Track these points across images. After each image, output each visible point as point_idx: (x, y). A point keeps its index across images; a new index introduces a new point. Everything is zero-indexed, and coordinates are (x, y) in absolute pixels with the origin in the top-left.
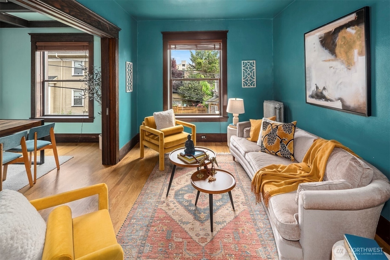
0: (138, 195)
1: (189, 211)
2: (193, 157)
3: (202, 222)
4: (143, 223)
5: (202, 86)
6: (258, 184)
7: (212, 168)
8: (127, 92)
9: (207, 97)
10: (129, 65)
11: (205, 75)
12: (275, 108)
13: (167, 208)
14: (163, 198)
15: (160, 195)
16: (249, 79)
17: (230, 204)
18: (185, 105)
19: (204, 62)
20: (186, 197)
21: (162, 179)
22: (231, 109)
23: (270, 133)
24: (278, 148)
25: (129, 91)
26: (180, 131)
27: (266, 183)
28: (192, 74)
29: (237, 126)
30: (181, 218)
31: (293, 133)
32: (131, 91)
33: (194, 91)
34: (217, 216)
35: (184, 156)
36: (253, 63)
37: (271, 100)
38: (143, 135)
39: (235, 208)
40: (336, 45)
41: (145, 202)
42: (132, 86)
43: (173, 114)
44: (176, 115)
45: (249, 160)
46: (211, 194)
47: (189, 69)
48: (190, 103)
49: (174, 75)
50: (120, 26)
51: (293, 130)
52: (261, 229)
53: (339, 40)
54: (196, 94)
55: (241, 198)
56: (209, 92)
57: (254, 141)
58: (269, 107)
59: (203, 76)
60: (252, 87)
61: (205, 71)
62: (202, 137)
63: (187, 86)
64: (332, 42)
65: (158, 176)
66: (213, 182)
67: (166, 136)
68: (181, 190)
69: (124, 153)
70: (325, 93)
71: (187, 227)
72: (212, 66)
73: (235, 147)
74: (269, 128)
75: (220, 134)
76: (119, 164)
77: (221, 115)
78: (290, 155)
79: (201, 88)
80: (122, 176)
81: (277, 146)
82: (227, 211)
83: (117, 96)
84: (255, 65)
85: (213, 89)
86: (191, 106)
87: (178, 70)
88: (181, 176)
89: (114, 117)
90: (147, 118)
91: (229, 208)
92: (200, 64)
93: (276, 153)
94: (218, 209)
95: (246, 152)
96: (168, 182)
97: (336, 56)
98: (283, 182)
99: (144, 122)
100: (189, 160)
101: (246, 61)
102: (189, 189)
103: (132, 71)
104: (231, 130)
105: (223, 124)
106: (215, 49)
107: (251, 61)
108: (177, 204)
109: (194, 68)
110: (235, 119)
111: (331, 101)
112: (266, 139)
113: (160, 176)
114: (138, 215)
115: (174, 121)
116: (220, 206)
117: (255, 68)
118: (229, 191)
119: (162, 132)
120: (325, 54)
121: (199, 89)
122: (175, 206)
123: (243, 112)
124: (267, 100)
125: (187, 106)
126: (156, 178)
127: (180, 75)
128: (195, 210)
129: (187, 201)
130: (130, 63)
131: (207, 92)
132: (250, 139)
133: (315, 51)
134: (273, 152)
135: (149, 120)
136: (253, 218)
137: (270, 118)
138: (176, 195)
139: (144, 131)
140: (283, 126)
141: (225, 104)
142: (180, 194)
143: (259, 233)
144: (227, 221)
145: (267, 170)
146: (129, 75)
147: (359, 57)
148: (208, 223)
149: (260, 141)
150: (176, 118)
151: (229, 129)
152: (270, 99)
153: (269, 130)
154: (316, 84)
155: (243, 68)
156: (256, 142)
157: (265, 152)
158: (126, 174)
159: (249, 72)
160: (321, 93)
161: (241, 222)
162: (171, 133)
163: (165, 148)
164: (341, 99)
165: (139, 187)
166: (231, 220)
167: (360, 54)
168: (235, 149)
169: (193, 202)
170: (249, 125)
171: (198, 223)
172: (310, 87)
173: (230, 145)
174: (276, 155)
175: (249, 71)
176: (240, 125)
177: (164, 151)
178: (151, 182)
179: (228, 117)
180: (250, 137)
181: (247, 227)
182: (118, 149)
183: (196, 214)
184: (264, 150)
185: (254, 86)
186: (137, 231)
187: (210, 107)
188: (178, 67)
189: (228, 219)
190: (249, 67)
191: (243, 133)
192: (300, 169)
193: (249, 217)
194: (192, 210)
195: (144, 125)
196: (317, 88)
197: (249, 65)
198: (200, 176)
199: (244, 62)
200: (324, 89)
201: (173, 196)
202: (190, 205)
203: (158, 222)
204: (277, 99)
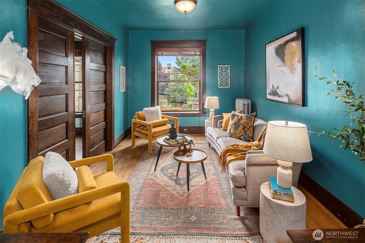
0: (132, 170)
1: (172, 180)
2: (176, 140)
3: (181, 186)
4: (138, 187)
5: (186, 87)
6: (223, 157)
7: (190, 148)
8: (121, 91)
9: (191, 98)
10: (123, 69)
11: (190, 78)
12: (244, 104)
13: (155, 178)
14: (152, 172)
15: (150, 170)
16: (224, 81)
17: (203, 175)
18: (170, 106)
19: (188, 65)
20: (170, 171)
21: (151, 160)
22: (208, 105)
23: (236, 122)
24: (241, 133)
25: (122, 91)
26: (165, 123)
27: (228, 155)
28: (177, 76)
29: (213, 119)
30: (166, 183)
31: (253, 121)
32: (124, 91)
33: (179, 93)
34: (192, 182)
35: (168, 140)
36: (228, 67)
37: (242, 98)
38: (135, 127)
39: (207, 177)
40: (285, 54)
41: (137, 175)
42: (125, 87)
43: (160, 110)
44: (162, 111)
45: (219, 143)
46: (188, 164)
47: (175, 72)
48: (175, 104)
49: (160, 77)
50: (115, 37)
51: (253, 119)
52: (224, 189)
53: (287, 51)
54: (181, 95)
55: (212, 171)
56: (193, 93)
57: (225, 130)
58: (240, 103)
59: (187, 78)
60: (227, 87)
61: (190, 74)
62: (184, 130)
63: (172, 88)
64: (282, 52)
65: (147, 158)
66: (190, 157)
67: (154, 127)
68: (166, 166)
69: (118, 142)
70: (278, 91)
71: (170, 189)
72: (196, 69)
73: (210, 135)
74: (236, 119)
75: (200, 127)
76: (114, 150)
77: (200, 111)
78: (250, 138)
79: (186, 90)
80: (118, 158)
81: (241, 132)
82: (201, 179)
83: (113, 95)
84: (229, 69)
85: (196, 91)
86: (176, 106)
87: (164, 72)
88: (166, 158)
89: (111, 112)
90: (138, 113)
91: (202, 177)
92: (184, 67)
93: (240, 137)
94: (194, 178)
95: (217, 138)
96: (155, 162)
97: (285, 63)
98: (239, 154)
99: (135, 116)
100: (173, 142)
101: (222, 66)
102: (172, 166)
103: (125, 74)
104: (208, 122)
105: (202, 118)
106: (195, 56)
107: (226, 66)
108: (162, 175)
109: (179, 70)
110: (211, 113)
111: (282, 96)
112: (233, 127)
113: (149, 158)
114: (133, 182)
115: (160, 115)
116: (196, 176)
117: (229, 71)
118: (202, 162)
119: (150, 123)
120: (278, 61)
121: (183, 90)
122: (161, 177)
123: (218, 107)
124: (238, 98)
125: (172, 106)
126: (145, 159)
127: (166, 77)
128: (176, 179)
129: (171, 174)
130: (123, 67)
131: (191, 93)
132: (222, 129)
133: (272, 58)
134: (238, 137)
135: (140, 115)
136: (220, 183)
137: (238, 111)
138: (162, 170)
139: (135, 124)
140: (246, 117)
141: (203, 102)
142: (165, 170)
143: (222, 191)
144: (200, 185)
145: (230, 147)
146: (123, 77)
147: (298, 64)
148: (186, 186)
149: (229, 130)
150: (162, 114)
151: (206, 122)
152: (240, 97)
153: (236, 120)
154: (272, 84)
155: (219, 71)
156: (227, 131)
157: (232, 137)
158: (121, 157)
159: (224, 75)
160: (276, 91)
161: (210, 185)
162: (158, 125)
163: (153, 137)
164: (287, 95)
165: (132, 166)
166: (203, 184)
167: (299, 62)
168: (210, 137)
169: (175, 174)
170: (222, 118)
171: (178, 186)
172: (269, 87)
173: (207, 134)
174: (240, 139)
175: (224, 73)
176: (215, 118)
177: (152, 138)
178: (142, 162)
179: (206, 113)
180: (222, 127)
181: (215, 188)
182: (114, 138)
183: (177, 181)
184: (231, 136)
185: (228, 86)
186: (133, 191)
187: (194, 107)
188: (164, 70)
189: (201, 184)
190: (224, 71)
191: (217, 124)
192: (253, 146)
193: (217, 182)
194: (174, 179)
195: (136, 118)
196: (273, 87)
197: (224, 69)
198: (181, 153)
199: (220, 67)
200: (278, 87)
201: (159, 171)
202: (173, 176)
203: (149, 186)
204: (247, 97)
